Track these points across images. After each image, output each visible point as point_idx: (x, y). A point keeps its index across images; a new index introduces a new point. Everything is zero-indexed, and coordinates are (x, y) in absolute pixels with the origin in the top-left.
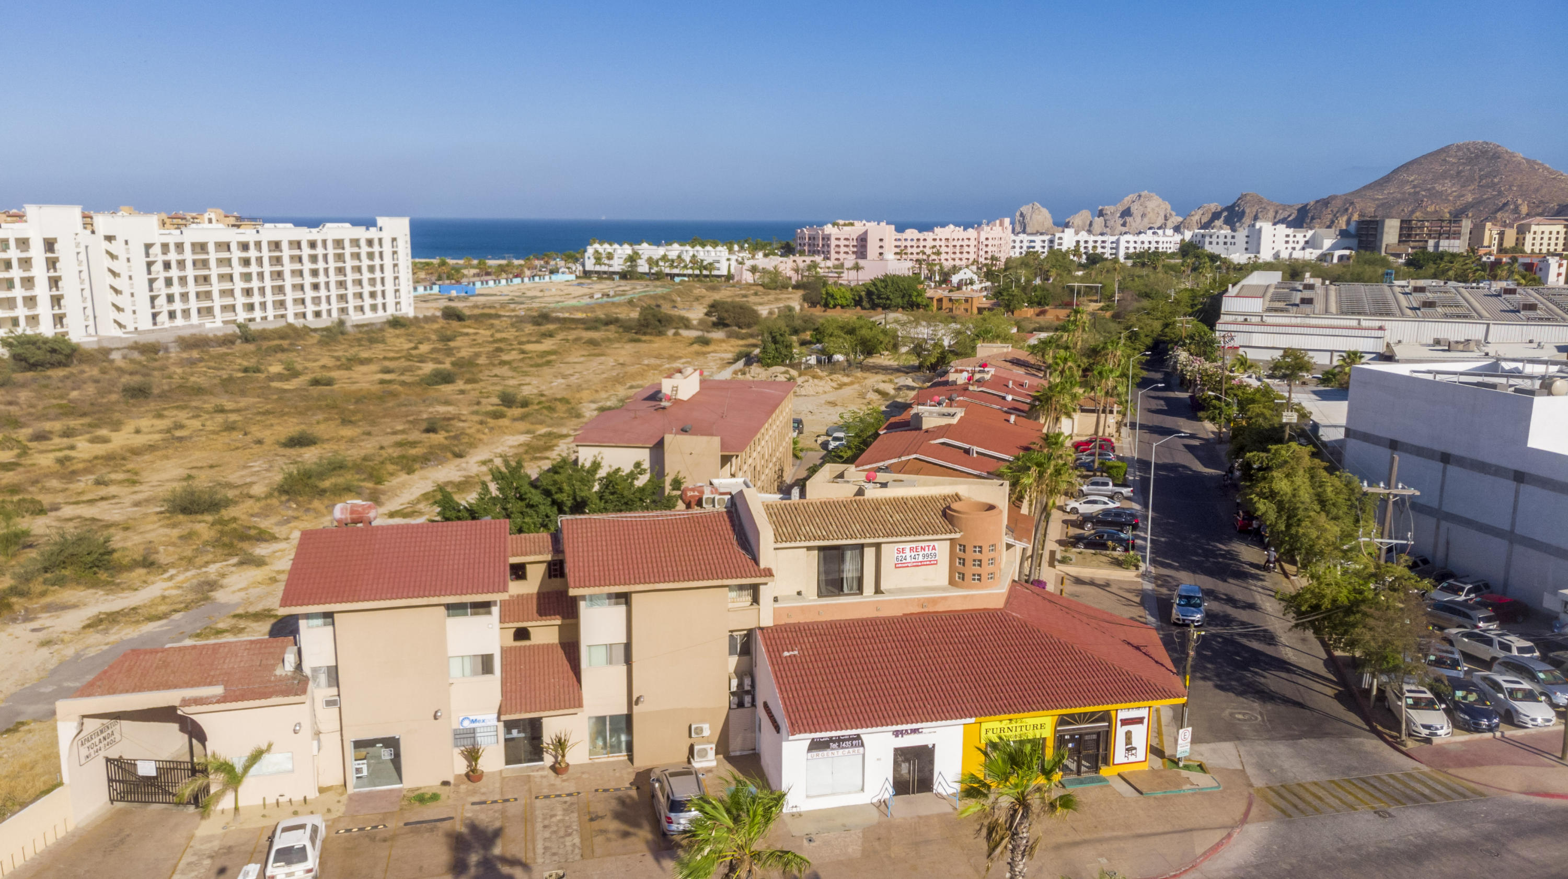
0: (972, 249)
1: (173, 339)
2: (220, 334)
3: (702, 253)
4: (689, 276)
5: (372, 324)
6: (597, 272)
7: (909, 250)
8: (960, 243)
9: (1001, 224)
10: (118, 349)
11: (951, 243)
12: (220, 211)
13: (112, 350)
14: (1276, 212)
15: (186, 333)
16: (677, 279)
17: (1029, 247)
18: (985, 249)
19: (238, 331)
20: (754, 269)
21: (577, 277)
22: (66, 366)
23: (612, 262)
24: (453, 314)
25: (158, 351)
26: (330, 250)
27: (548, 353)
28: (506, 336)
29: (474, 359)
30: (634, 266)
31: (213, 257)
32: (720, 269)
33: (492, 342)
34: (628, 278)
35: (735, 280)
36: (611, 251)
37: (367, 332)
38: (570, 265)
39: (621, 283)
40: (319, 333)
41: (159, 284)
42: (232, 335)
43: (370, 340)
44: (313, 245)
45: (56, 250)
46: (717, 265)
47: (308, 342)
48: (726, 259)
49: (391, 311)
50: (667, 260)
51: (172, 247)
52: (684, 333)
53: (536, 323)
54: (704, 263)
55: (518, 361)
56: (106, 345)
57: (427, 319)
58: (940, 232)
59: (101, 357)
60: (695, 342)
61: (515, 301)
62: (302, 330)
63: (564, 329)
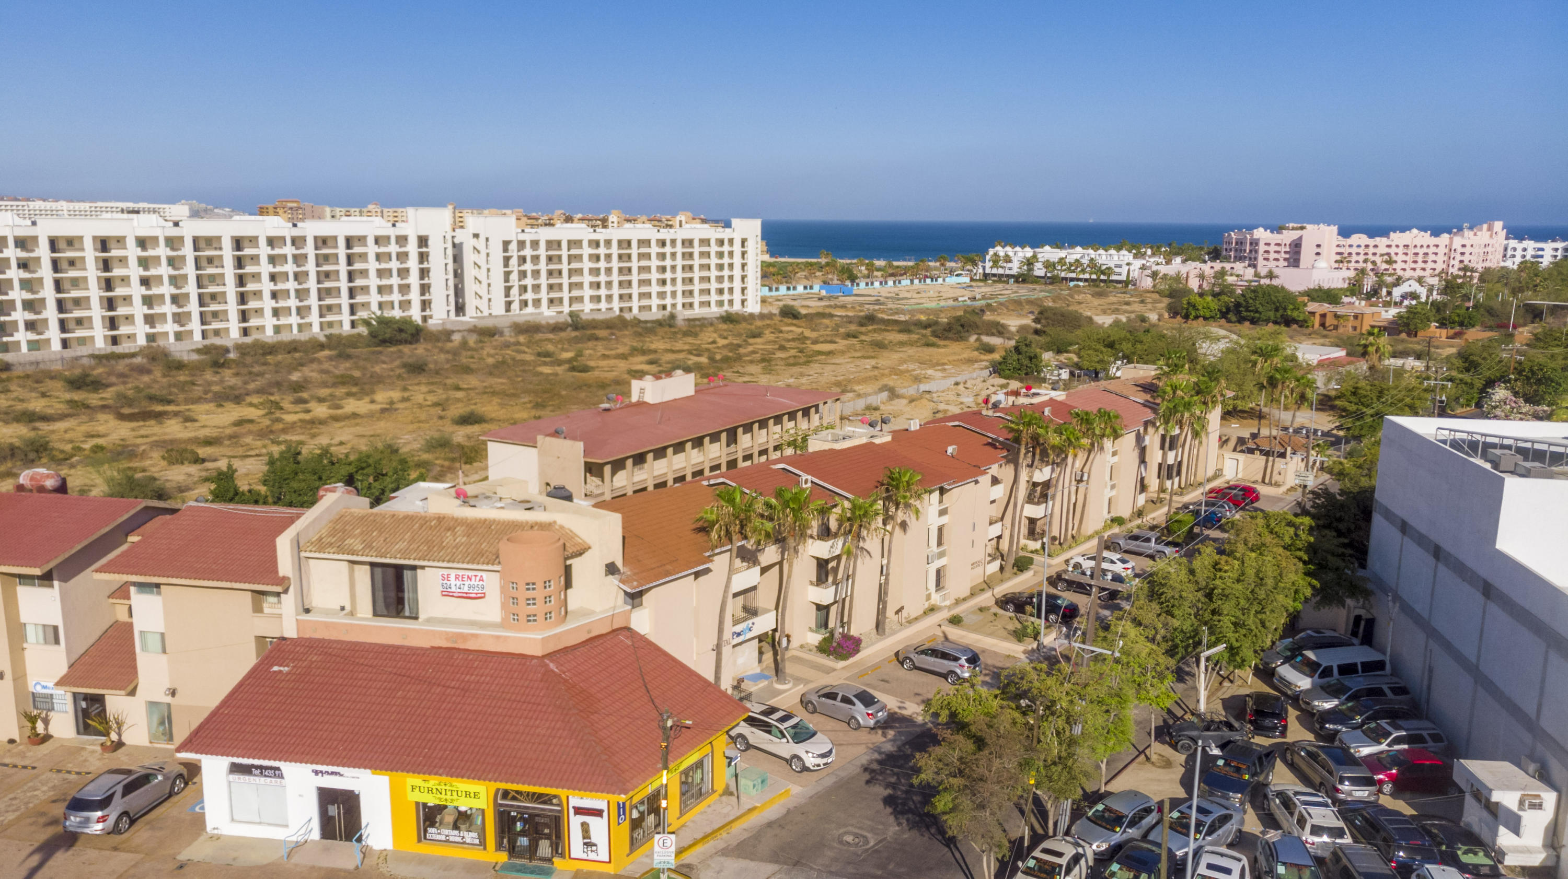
0: (1441, 258)
1: (508, 324)
2: (552, 321)
3: (1104, 257)
4: (1086, 280)
5: (705, 319)
6: (994, 275)
7: (1354, 258)
8: (1425, 250)
9: (1490, 229)
10: (459, 331)
11: (1412, 251)
12: (689, 214)
13: (453, 332)
15: (521, 320)
16: (1072, 284)
17: (1534, 257)
18: (1459, 257)
19: (569, 320)
20: (1154, 275)
21: (972, 280)
22: (411, 343)
23: (1009, 265)
24: (789, 313)
25: (493, 335)
26: (679, 249)
27: (820, 353)
28: (814, 335)
29: (747, 355)
30: (1030, 270)
31: (564, 253)
32: (1120, 274)
33: (789, 340)
34: (1024, 281)
35: (1135, 285)
36: (1011, 254)
37: (695, 326)
38: (969, 267)
39: (1015, 287)
40: (649, 325)
41: (514, 277)
42: (563, 323)
43: (686, 334)
44: (663, 243)
45: (426, 246)
46: (1117, 270)
47: (627, 333)
48: (1128, 264)
49: (737, 307)
50: (1065, 264)
51: (528, 244)
52: (985, 339)
53: (862, 325)
54: (1104, 267)
55: (782, 359)
56: (449, 327)
57: (762, 316)
58: (1397, 238)
59: (443, 338)
60: (977, 349)
61: (877, 302)
62: (631, 321)
63: (875, 331)
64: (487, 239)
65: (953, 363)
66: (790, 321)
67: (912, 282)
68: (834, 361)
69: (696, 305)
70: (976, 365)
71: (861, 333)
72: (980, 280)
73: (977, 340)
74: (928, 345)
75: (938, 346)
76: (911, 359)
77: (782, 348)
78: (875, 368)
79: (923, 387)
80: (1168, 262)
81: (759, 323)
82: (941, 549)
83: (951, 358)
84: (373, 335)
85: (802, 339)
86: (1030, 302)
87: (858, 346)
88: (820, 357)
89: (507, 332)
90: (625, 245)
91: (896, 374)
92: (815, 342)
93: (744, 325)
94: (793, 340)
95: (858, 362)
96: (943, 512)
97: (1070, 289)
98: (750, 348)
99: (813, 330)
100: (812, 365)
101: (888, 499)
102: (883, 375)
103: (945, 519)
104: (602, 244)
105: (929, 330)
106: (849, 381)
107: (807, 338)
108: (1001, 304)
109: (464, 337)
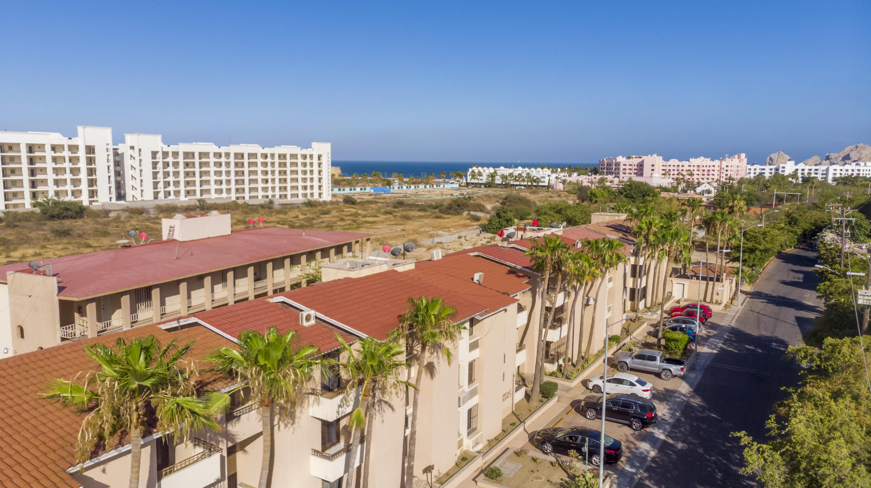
0: (716, 173)
1: (153, 206)
2: (185, 204)
3: (535, 172)
4: (525, 186)
5: (294, 204)
6: (473, 184)
7: (672, 172)
8: (708, 168)
9: (739, 158)
10: (115, 210)
11: (701, 169)
13: (110, 211)
16: (517, 188)
17: (760, 173)
18: (725, 173)
19: (198, 203)
20: (564, 182)
21: (460, 186)
22: (75, 218)
23: (481, 178)
24: (349, 201)
25: (142, 213)
26: (277, 160)
27: (367, 222)
28: (364, 213)
29: (316, 224)
30: (493, 180)
31: (197, 161)
32: (544, 182)
33: (347, 216)
34: (489, 186)
35: (553, 188)
36: (482, 171)
37: (286, 208)
38: (458, 179)
39: (485, 189)
40: (254, 207)
41: (160, 176)
42: (193, 206)
43: (279, 212)
44: (265, 156)
45: (94, 153)
46: (542, 180)
47: (238, 212)
48: (549, 176)
49: (316, 197)
50: (513, 176)
51: (170, 154)
52: (472, 213)
53: (395, 207)
54: (535, 178)
55: (341, 226)
56: (107, 208)
57: (331, 203)
58: (694, 161)
59: (102, 215)
60: (469, 219)
61: (405, 196)
62: (242, 204)
63: (403, 210)
64: (140, 150)
65: (456, 227)
66: (349, 205)
67: (425, 187)
68: (376, 227)
69: (289, 197)
70: (470, 228)
71: (395, 212)
72: (464, 186)
73: (468, 214)
74: (437, 217)
75: (444, 218)
76: (427, 225)
77: (342, 220)
78: (403, 230)
79: (436, 240)
80: (570, 176)
81: (329, 207)
82: (473, 387)
83: (453, 224)
84: (44, 212)
85: (356, 215)
86: (495, 196)
87: (392, 219)
88: (367, 225)
89: (152, 212)
90: (240, 157)
91: (418, 234)
92: (365, 216)
93: (320, 208)
94: (350, 215)
95: (392, 227)
96: (473, 346)
97: (516, 190)
98: (320, 220)
99: (364, 210)
100: (361, 229)
101: (411, 336)
102: (409, 234)
103: (476, 354)
104: (223, 155)
105: (437, 210)
106: (386, 238)
107: (359, 214)
108: (479, 197)
109: (118, 214)
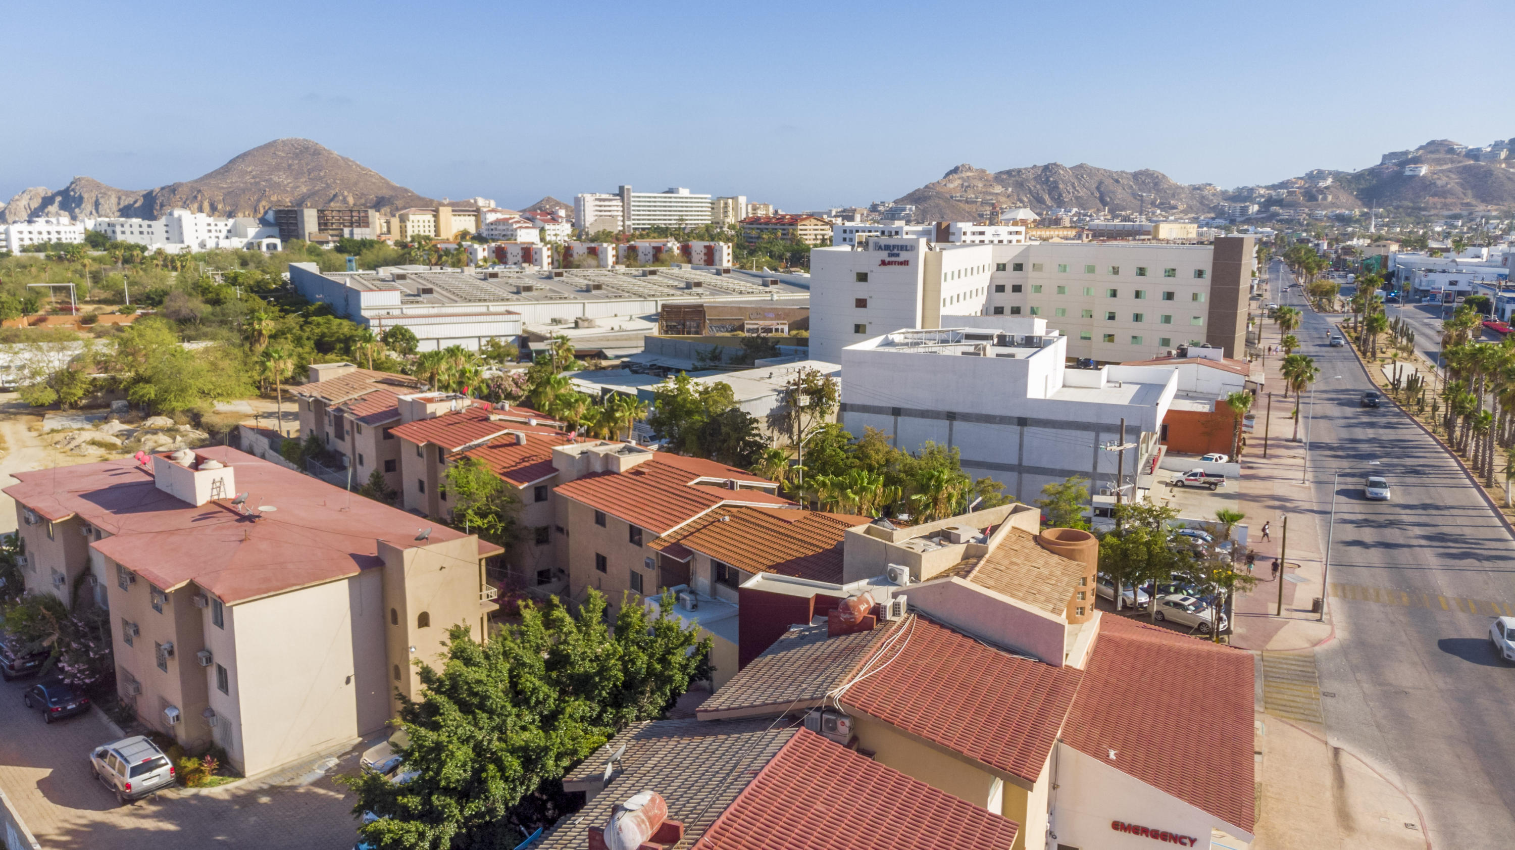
14: (119, 198)
